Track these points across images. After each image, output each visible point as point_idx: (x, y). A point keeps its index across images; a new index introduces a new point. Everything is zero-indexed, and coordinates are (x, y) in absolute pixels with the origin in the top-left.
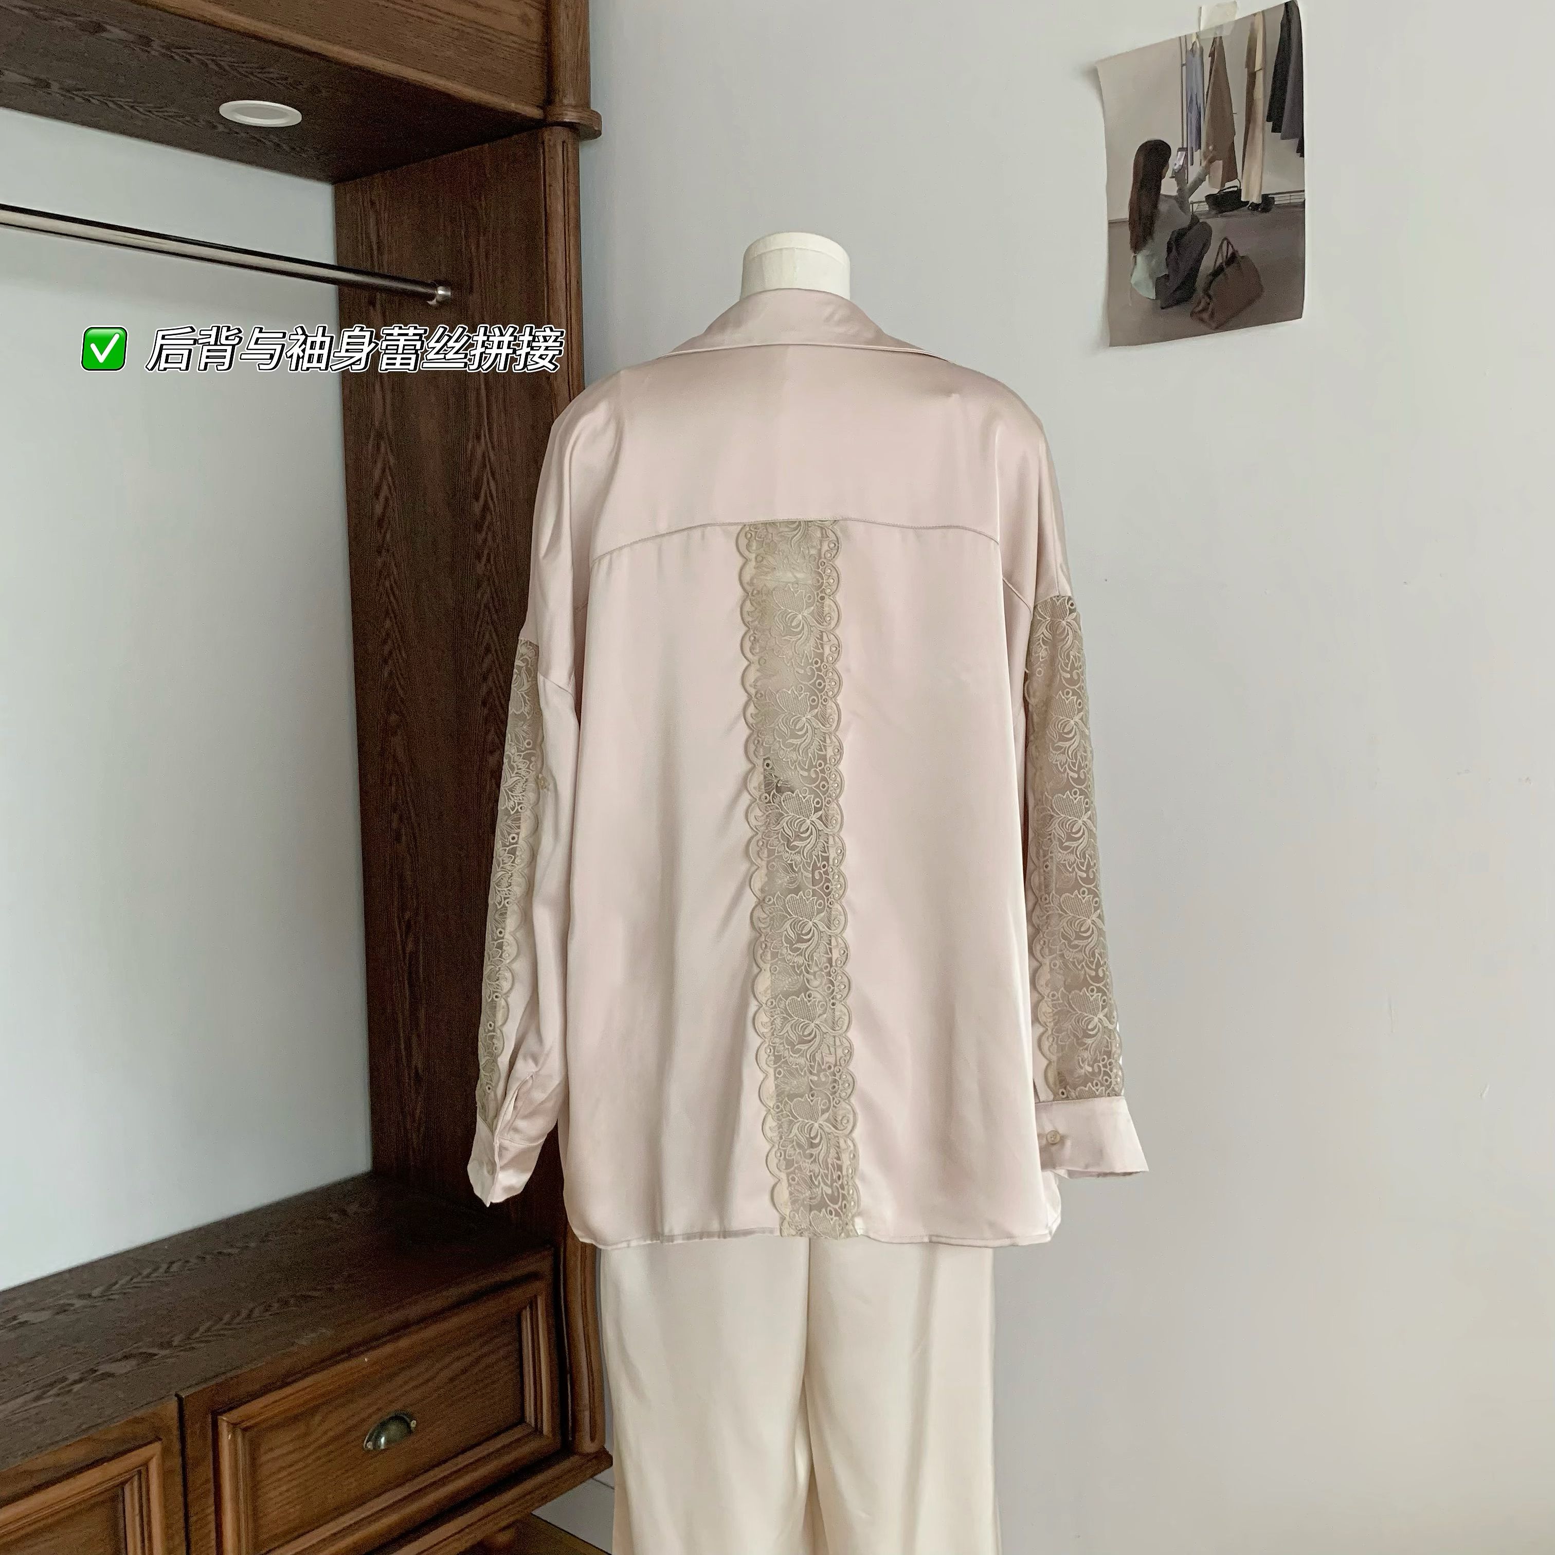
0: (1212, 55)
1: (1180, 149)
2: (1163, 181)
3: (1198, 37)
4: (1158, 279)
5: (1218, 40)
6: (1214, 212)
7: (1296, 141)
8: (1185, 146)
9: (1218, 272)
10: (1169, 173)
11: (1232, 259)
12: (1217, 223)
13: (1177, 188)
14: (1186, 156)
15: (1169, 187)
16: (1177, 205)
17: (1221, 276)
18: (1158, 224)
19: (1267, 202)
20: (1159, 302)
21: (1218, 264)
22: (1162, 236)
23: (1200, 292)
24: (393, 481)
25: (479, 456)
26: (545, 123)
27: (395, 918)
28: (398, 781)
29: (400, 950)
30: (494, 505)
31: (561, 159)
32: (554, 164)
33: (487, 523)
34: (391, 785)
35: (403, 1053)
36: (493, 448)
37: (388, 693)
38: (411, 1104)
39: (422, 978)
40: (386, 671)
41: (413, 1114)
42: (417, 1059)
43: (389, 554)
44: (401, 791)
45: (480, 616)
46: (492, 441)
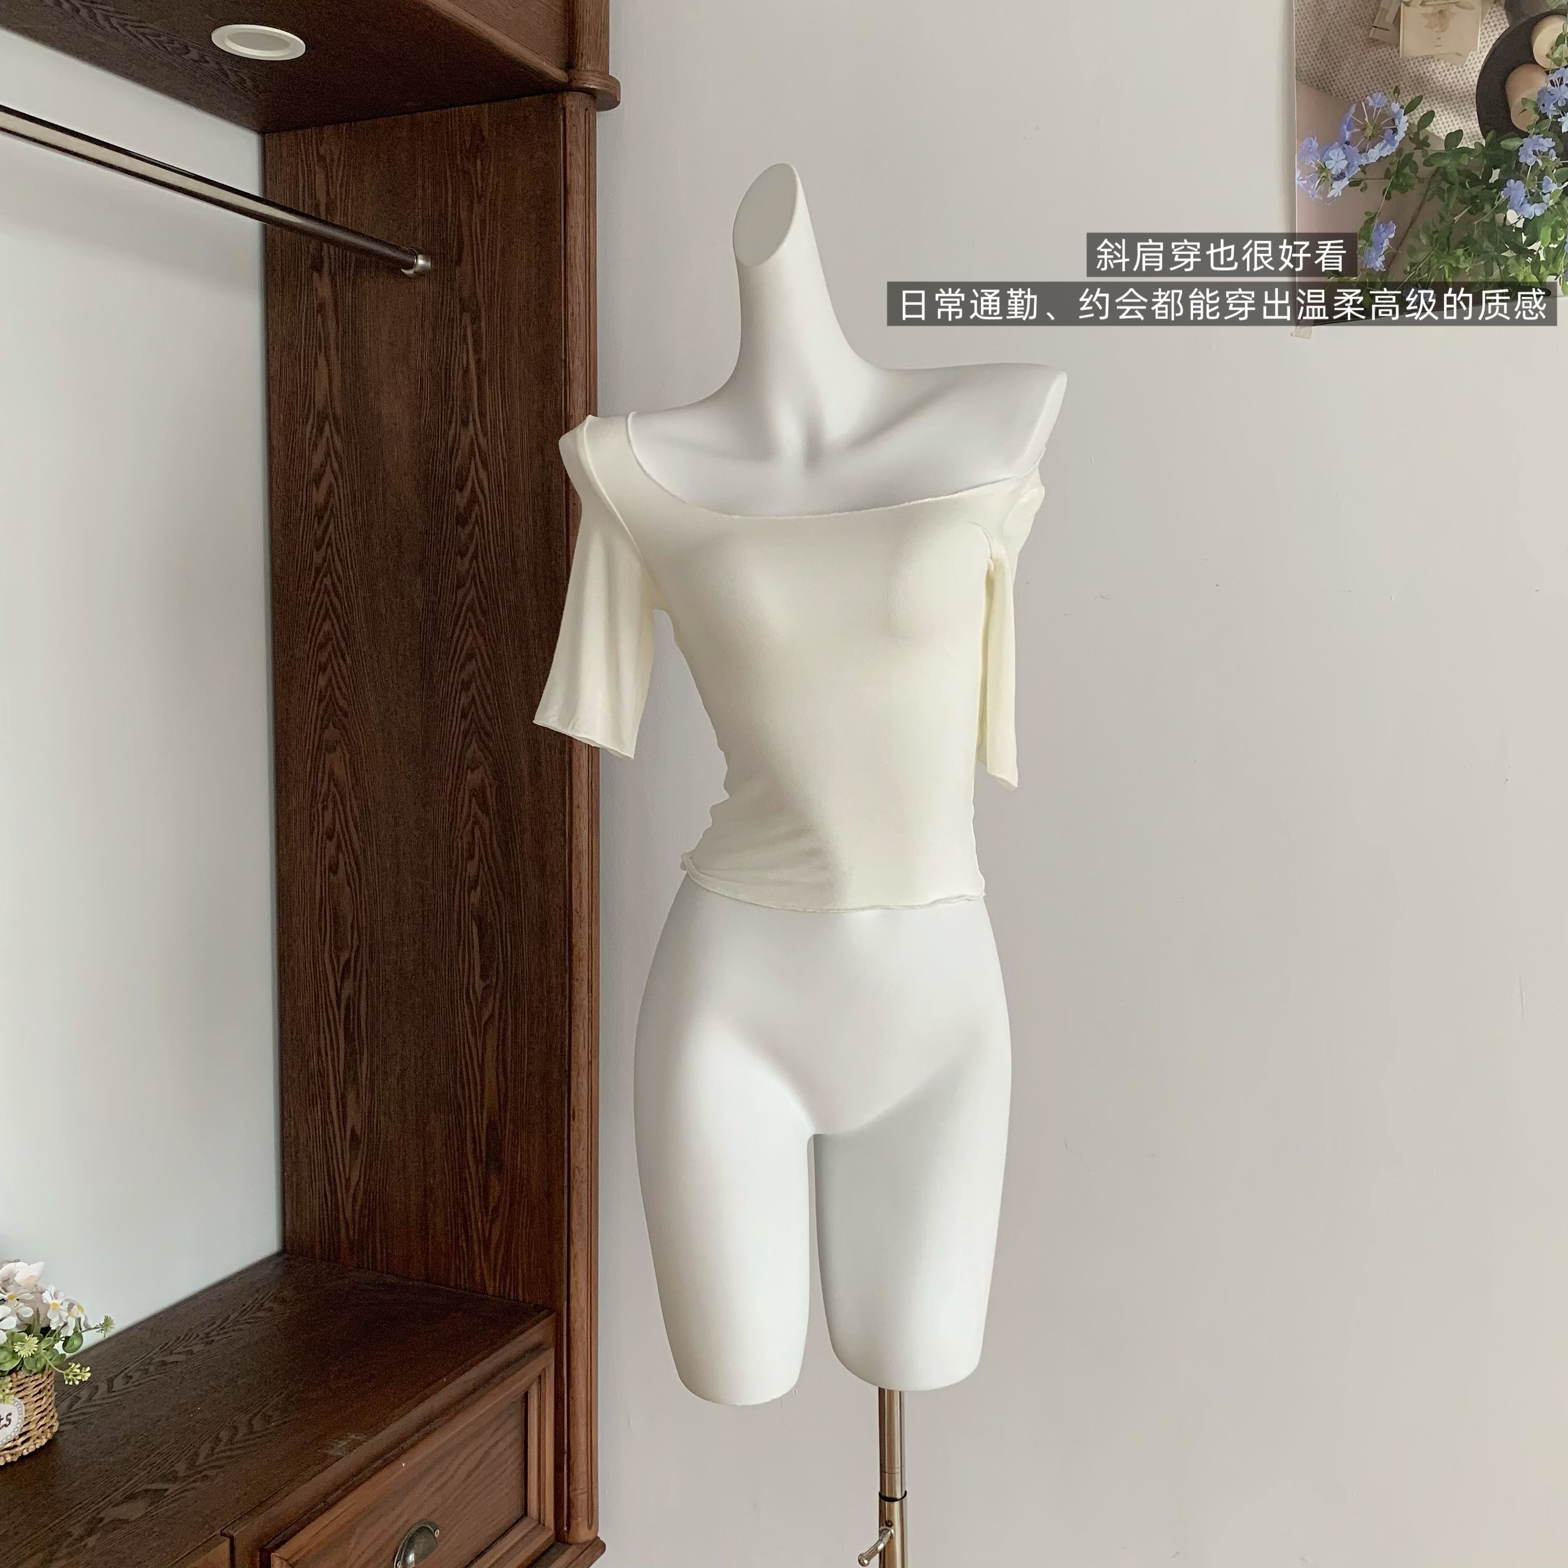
24: (341, 467)
25: (465, 440)
26: (568, 87)
27: (327, 961)
28: (335, 804)
29: (333, 995)
30: (485, 497)
31: (583, 128)
32: (576, 132)
33: (474, 516)
34: (325, 808)
35: (334, 1113)
36: (485, 435)
37: (323, 705)
38: (345, 1171)
39: (363, 1027)
40: (322, 682)
41: (348, 1181)
42: (354, 1119)
43: (332, 549)
44: (339, 814)
45: (461, 619)
46: (483, 426)
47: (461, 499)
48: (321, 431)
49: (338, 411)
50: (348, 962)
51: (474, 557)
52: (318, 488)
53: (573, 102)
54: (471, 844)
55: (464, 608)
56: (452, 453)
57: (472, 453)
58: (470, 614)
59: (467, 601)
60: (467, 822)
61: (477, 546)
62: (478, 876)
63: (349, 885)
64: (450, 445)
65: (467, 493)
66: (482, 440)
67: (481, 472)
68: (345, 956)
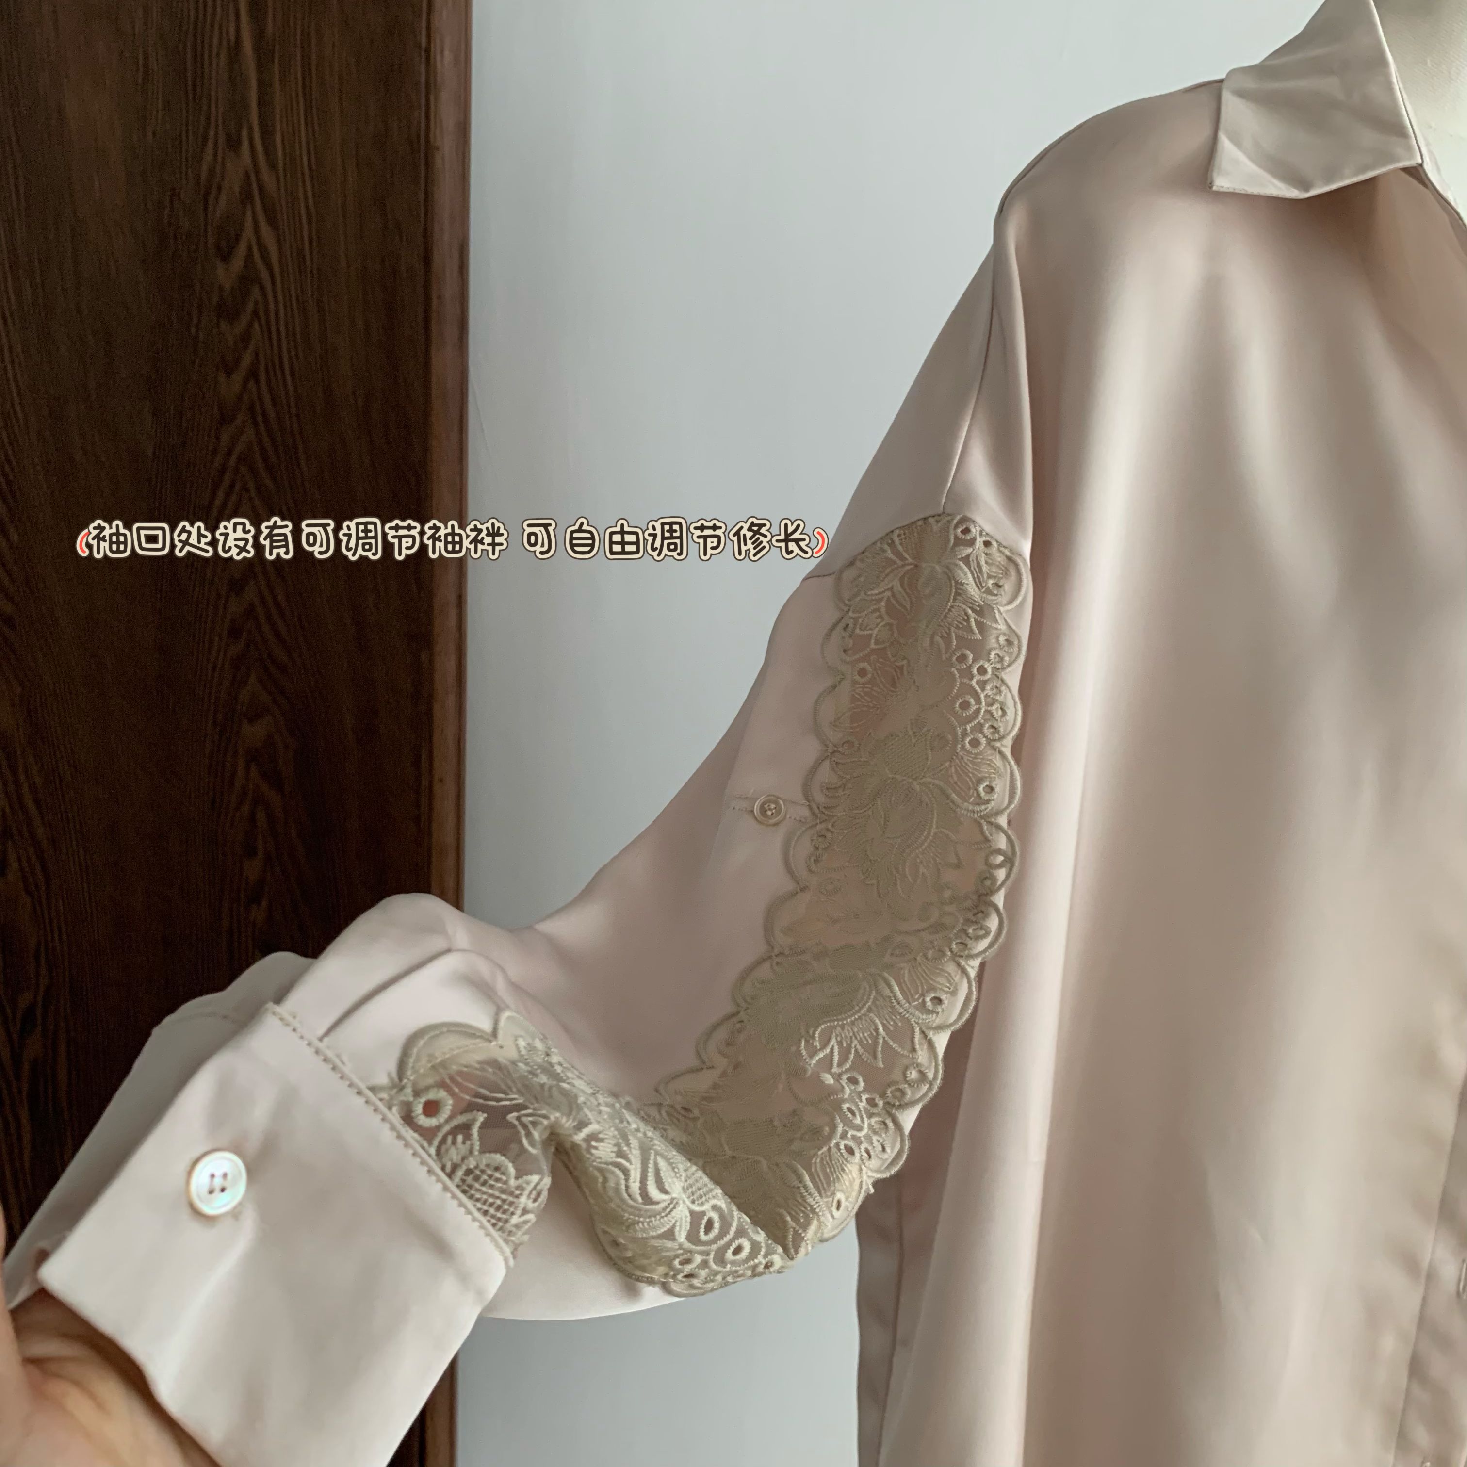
30: (272, 276)
33: (250, 306)
36: (273, 166)
45: (227, 478)
46: (269, 151)
47: (227, 274)
51: (253, 374)
54: (252, 833)
55: (234, 458)
56: (207, 196)
57: (246, 197)
58: (243, 469)
59: (239, 448)
60: (241, 802)
61: (257, 354)
62: (263, 882)
63: (28, 892)
64: (203, 180)
65: (237, 263)
66: (267, 177)
67: (265, 229)
68: (25, 999)
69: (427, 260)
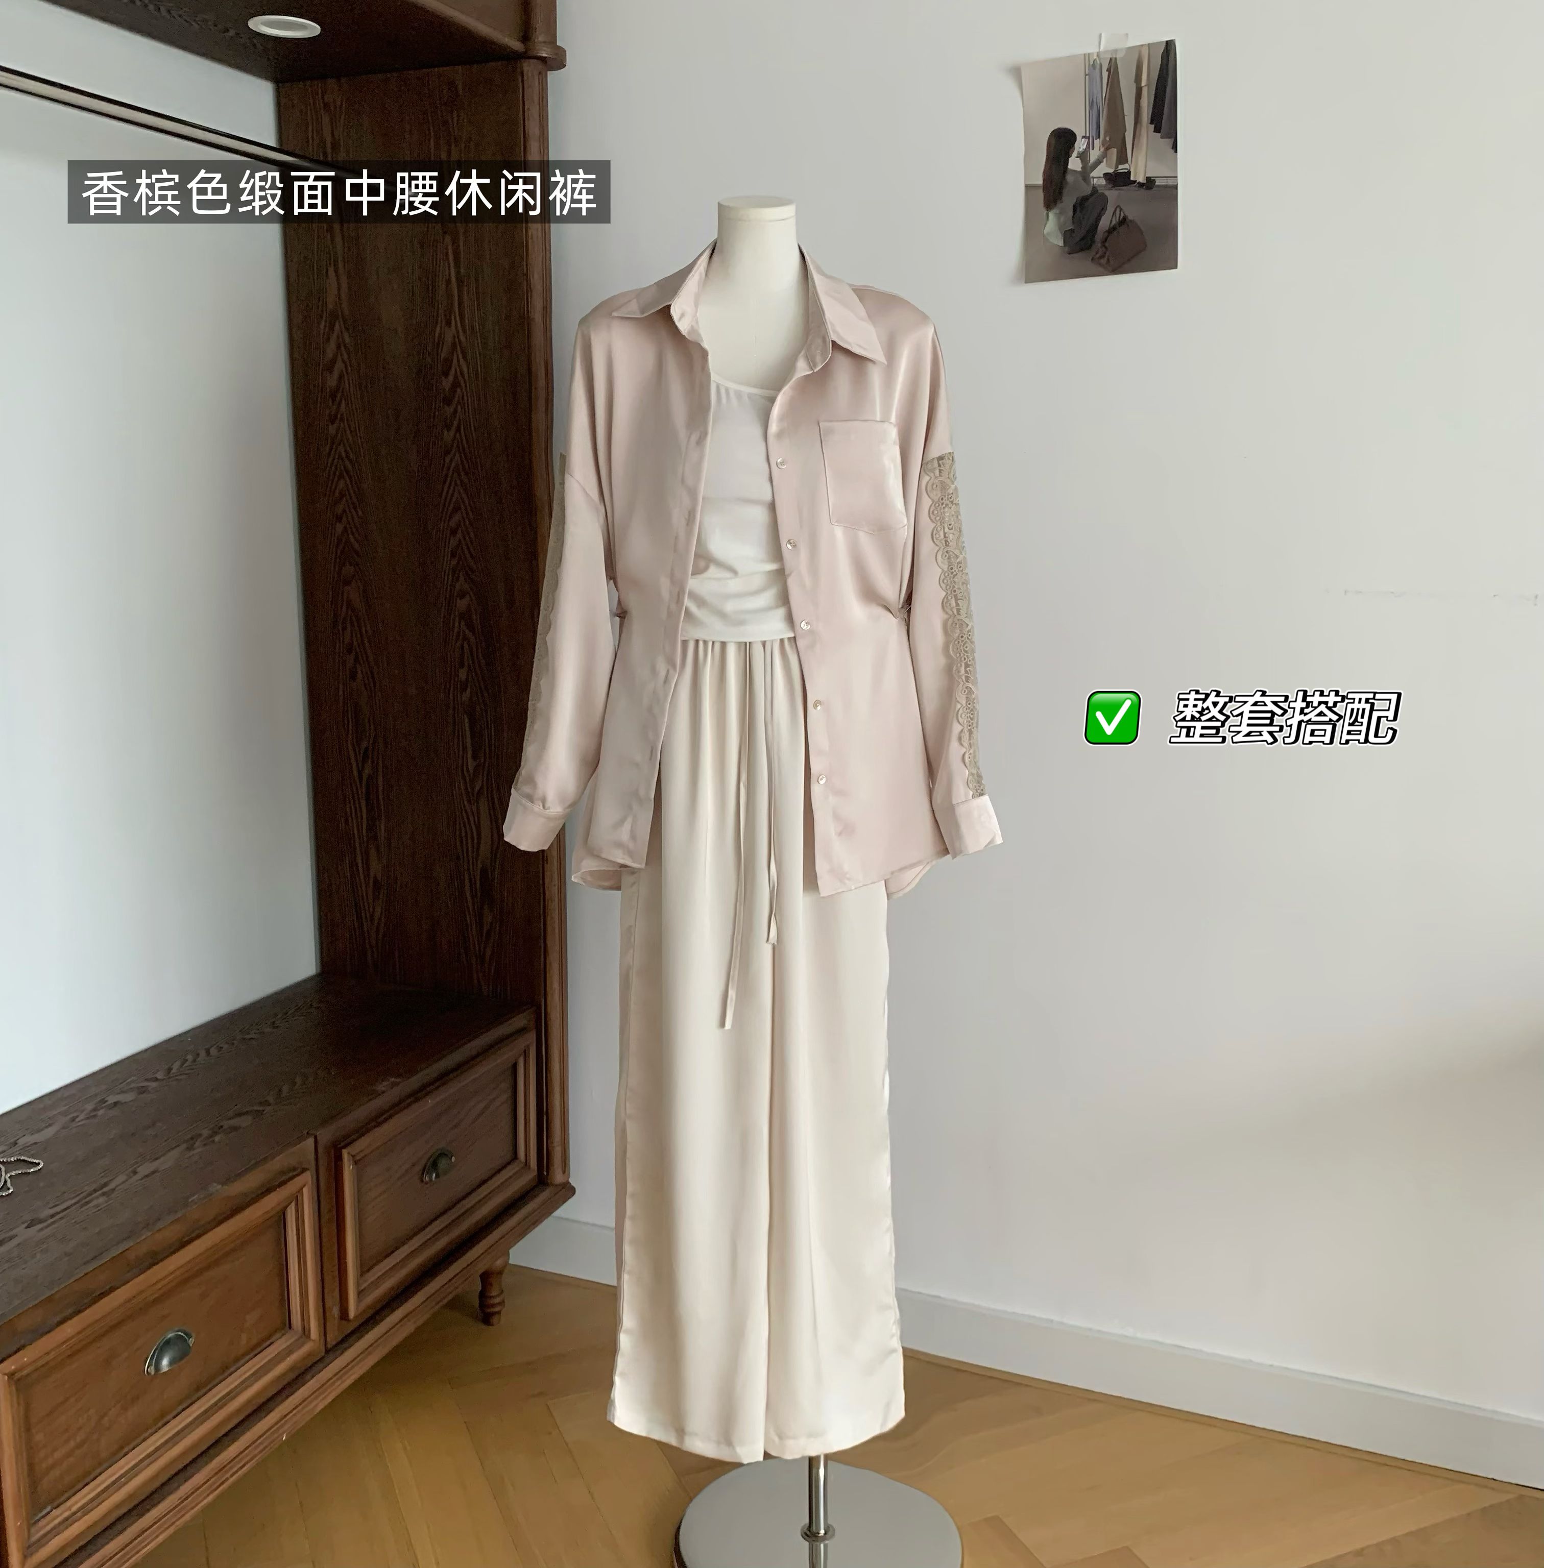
0: (1109, 70)
1: (1083, 137)
2: (1070, 159)
3: (1098, 56)
4: (1065, 232)
5: (1113, 60)
6: (1110, 186)
7: (1171, 141)
8: (1088, 135)
9: (1112, 230)
10: (1075, 154)
11: (1124, 221)
12: (1112, 195)
13: (1081, 166)
14: (1088, 144)
15: (1074, 164)
16: (1080, 179)
17: (1115, 233)
18: (1065, 191)
19: (1150, 183)
20: (1067, 248)
21: (1112, 226)
22: (1069, 201)
23: (1098, 245)
24: (349, 357)
25: (449, 339)
26: (525, 56)
27: (350, 747)
28: (353, 625)
29: (355, 773)
30: (465, 383)
31: (537, 88)
32: (532, 93)
33: (457, 396)
34: (344, 629)
35: (360, 865)
36: (464, 331)
37: (341, 547)
38: (369, 908)
39: (381, 797)
40: (339, 528)
41: (372, 916)
42: (376, 868)
43: (344, 422)
44: (356, 634)
45: (449, 479)
46: (463, 326)
47: (447, 383)
48: (332, 328)
49: (346, 312)
50: (367, 749)
51: (458, 430)
52: (331, 373)
53: (529, 68)
54: (462, 655)
55: (451, 470)
56: (438, 348)
57: (454, 345)
58: (455, 475)
59: (453, 465)
60: (457, 639)
61: (460, 420)
62: (467, 679)
63: (366, 689)
64: (436, 340)
65: (451, 378)
66: (462, 338)
67: (462, 360)
68: (364, 744)
69: (529, 370)
